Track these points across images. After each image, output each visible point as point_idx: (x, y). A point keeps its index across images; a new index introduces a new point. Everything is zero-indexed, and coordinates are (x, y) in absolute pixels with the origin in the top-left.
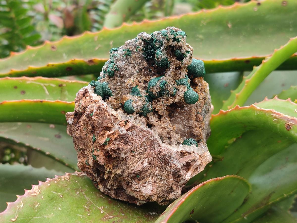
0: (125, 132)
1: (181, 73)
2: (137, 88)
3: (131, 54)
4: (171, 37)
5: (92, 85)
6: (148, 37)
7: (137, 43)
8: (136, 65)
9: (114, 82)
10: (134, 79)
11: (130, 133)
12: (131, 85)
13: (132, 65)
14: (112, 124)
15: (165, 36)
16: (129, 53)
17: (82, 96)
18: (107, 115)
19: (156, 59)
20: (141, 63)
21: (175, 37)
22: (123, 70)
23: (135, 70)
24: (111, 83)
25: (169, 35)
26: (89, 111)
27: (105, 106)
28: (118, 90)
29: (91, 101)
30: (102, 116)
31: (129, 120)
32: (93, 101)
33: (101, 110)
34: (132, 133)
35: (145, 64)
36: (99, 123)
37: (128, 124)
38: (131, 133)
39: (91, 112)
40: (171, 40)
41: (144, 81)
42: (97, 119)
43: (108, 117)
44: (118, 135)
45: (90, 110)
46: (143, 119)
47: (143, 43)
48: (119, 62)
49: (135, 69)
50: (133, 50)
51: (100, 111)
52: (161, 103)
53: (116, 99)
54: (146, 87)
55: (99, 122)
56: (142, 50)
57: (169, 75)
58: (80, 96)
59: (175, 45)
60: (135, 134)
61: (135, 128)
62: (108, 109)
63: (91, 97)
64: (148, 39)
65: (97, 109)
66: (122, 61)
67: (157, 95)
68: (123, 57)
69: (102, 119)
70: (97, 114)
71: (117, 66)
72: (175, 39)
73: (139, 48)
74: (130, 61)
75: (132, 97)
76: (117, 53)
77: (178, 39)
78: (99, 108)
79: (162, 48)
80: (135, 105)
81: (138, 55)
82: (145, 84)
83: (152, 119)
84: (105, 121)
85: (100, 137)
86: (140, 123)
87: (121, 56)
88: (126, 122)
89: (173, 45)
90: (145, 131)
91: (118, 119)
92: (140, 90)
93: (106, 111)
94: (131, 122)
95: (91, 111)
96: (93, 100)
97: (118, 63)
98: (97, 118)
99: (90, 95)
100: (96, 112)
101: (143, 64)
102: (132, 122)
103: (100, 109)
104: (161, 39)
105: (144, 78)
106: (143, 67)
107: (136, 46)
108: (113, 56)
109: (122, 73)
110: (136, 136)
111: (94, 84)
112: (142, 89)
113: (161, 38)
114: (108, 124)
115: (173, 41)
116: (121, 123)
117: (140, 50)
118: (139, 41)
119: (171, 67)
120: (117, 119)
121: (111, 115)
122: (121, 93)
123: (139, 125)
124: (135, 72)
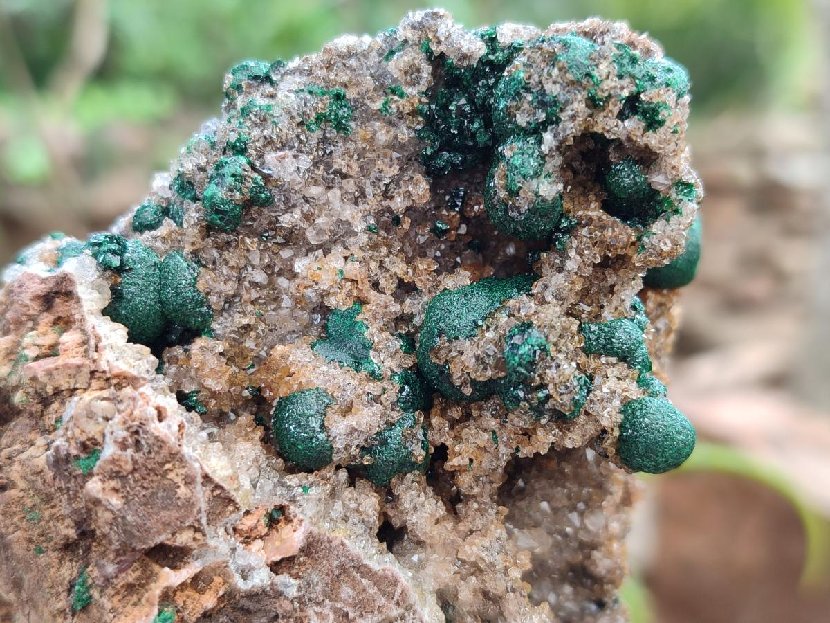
0: (261, 578)
1: (613, 286)
2: (359, 318)
3: (353, 124)
4: (615, 87)
5: (106, 267)
6: (464, 50)
7: (395, 67)
8: (369, 190)
9: (232, 263)
10: (350, 263)
11: (289, 585)
12: (327, 294)
13: (350, 185)
14: (197, 530)
15: (582, 80)
16: (340, 112)
17: (35, 308)
18: (178, 480)
19: (503, 194)
20: (396, 181)
21: (639, 93)
22: (294, 206)
23: (360, 215)
24: (214, 263)
25: (608, 77)
26: (69, 433)
27: (169, 427)
28: (250, 308)
29: (93, 373)
30: (144, 487)
31: (292, 508)
32: (104, 372)
33: (146, 451)
34: (300, 589)
35: (420, 189)
36: (125, 525)
37: (285, 530)
38: (295, 588)
39: (84, 447)
40: (611, 107)
41: (401, 280)
42: (116, 502)
43: (183, 491)
44: (221, 593)
45: (77, 432)
46: (370, 502)
47: (426, 70)
48: (280, 153)
49: (361, 207)
50: (368, 102)
51: (137, 456)
52: (486, 436)
53: (231, 361)
54: (402, 319)
55: (123, 518)
56: (415, 113)
57: (555, 297)
58: (26, 306)
59: (629, 139)
60: (317, 591)
61: (317, 552)
62: (184, 441)
63: (92, 342)
64: (465, 57)
65: (125, 439)
66: (294, 152)
67: (468, 391)
68: (303, 132)
69: (145, 504)
70: (118, 472)
71: (266, 178)
72: (633, 105)
73: (401, 96)
74: (339, 163)
75: (324, 368)
76: (272, 96)
77: (655, 111)
78: (137, 432)
79: (548, 137)
80: (339, 427)
81: (388, 132)
82: (401, 303)
83: (415, 508)
84: (163, 513)
85: (117, 593)
86: (346, 519)
87: (292, 118)
88: (277, 517)
89: (613, 137)
90: (368, 573)
91: (238, 500)
92: (373, 332)
93: (176, 457)
94: (301, 517)
95: (83, 438)
96: (103, 366)
97: (271, 157)
98: (116, 490)
99: (88, 328)
100: (113, 461)
101: (410, 189)
102: (306, 522)
103: (137, 442)
104: (553, 90)
105: (400, 268)
106: (404, 207)
107: (388, 82)
108: (245, 112)
109: (286, 220)
110: (319, 604)
111: (116, 261)
112: (382, 330)
113: (554, 83)
114: (173, 534)
115: (621, 116)
116: (249, 522)
117: (408, 109)
118: (406, 59)
119: (572, 254)
120: (230, 501)
121: (199, 480)
122: (262, 327)
123: (340, 534)
124: (359, 226)
